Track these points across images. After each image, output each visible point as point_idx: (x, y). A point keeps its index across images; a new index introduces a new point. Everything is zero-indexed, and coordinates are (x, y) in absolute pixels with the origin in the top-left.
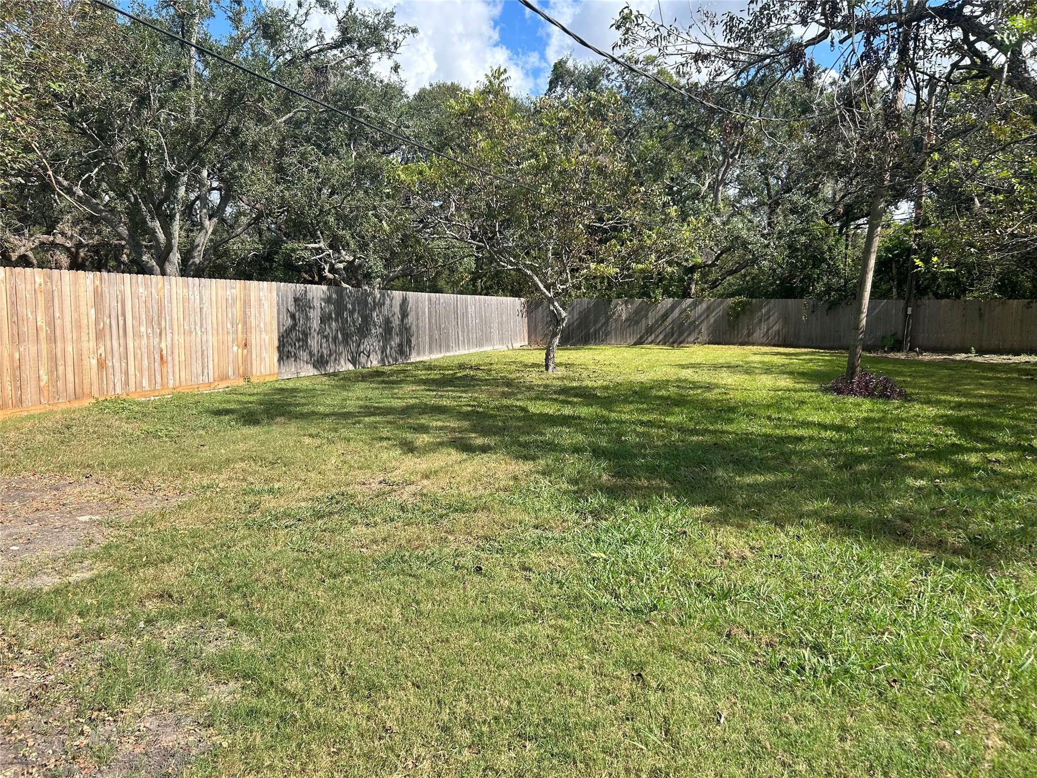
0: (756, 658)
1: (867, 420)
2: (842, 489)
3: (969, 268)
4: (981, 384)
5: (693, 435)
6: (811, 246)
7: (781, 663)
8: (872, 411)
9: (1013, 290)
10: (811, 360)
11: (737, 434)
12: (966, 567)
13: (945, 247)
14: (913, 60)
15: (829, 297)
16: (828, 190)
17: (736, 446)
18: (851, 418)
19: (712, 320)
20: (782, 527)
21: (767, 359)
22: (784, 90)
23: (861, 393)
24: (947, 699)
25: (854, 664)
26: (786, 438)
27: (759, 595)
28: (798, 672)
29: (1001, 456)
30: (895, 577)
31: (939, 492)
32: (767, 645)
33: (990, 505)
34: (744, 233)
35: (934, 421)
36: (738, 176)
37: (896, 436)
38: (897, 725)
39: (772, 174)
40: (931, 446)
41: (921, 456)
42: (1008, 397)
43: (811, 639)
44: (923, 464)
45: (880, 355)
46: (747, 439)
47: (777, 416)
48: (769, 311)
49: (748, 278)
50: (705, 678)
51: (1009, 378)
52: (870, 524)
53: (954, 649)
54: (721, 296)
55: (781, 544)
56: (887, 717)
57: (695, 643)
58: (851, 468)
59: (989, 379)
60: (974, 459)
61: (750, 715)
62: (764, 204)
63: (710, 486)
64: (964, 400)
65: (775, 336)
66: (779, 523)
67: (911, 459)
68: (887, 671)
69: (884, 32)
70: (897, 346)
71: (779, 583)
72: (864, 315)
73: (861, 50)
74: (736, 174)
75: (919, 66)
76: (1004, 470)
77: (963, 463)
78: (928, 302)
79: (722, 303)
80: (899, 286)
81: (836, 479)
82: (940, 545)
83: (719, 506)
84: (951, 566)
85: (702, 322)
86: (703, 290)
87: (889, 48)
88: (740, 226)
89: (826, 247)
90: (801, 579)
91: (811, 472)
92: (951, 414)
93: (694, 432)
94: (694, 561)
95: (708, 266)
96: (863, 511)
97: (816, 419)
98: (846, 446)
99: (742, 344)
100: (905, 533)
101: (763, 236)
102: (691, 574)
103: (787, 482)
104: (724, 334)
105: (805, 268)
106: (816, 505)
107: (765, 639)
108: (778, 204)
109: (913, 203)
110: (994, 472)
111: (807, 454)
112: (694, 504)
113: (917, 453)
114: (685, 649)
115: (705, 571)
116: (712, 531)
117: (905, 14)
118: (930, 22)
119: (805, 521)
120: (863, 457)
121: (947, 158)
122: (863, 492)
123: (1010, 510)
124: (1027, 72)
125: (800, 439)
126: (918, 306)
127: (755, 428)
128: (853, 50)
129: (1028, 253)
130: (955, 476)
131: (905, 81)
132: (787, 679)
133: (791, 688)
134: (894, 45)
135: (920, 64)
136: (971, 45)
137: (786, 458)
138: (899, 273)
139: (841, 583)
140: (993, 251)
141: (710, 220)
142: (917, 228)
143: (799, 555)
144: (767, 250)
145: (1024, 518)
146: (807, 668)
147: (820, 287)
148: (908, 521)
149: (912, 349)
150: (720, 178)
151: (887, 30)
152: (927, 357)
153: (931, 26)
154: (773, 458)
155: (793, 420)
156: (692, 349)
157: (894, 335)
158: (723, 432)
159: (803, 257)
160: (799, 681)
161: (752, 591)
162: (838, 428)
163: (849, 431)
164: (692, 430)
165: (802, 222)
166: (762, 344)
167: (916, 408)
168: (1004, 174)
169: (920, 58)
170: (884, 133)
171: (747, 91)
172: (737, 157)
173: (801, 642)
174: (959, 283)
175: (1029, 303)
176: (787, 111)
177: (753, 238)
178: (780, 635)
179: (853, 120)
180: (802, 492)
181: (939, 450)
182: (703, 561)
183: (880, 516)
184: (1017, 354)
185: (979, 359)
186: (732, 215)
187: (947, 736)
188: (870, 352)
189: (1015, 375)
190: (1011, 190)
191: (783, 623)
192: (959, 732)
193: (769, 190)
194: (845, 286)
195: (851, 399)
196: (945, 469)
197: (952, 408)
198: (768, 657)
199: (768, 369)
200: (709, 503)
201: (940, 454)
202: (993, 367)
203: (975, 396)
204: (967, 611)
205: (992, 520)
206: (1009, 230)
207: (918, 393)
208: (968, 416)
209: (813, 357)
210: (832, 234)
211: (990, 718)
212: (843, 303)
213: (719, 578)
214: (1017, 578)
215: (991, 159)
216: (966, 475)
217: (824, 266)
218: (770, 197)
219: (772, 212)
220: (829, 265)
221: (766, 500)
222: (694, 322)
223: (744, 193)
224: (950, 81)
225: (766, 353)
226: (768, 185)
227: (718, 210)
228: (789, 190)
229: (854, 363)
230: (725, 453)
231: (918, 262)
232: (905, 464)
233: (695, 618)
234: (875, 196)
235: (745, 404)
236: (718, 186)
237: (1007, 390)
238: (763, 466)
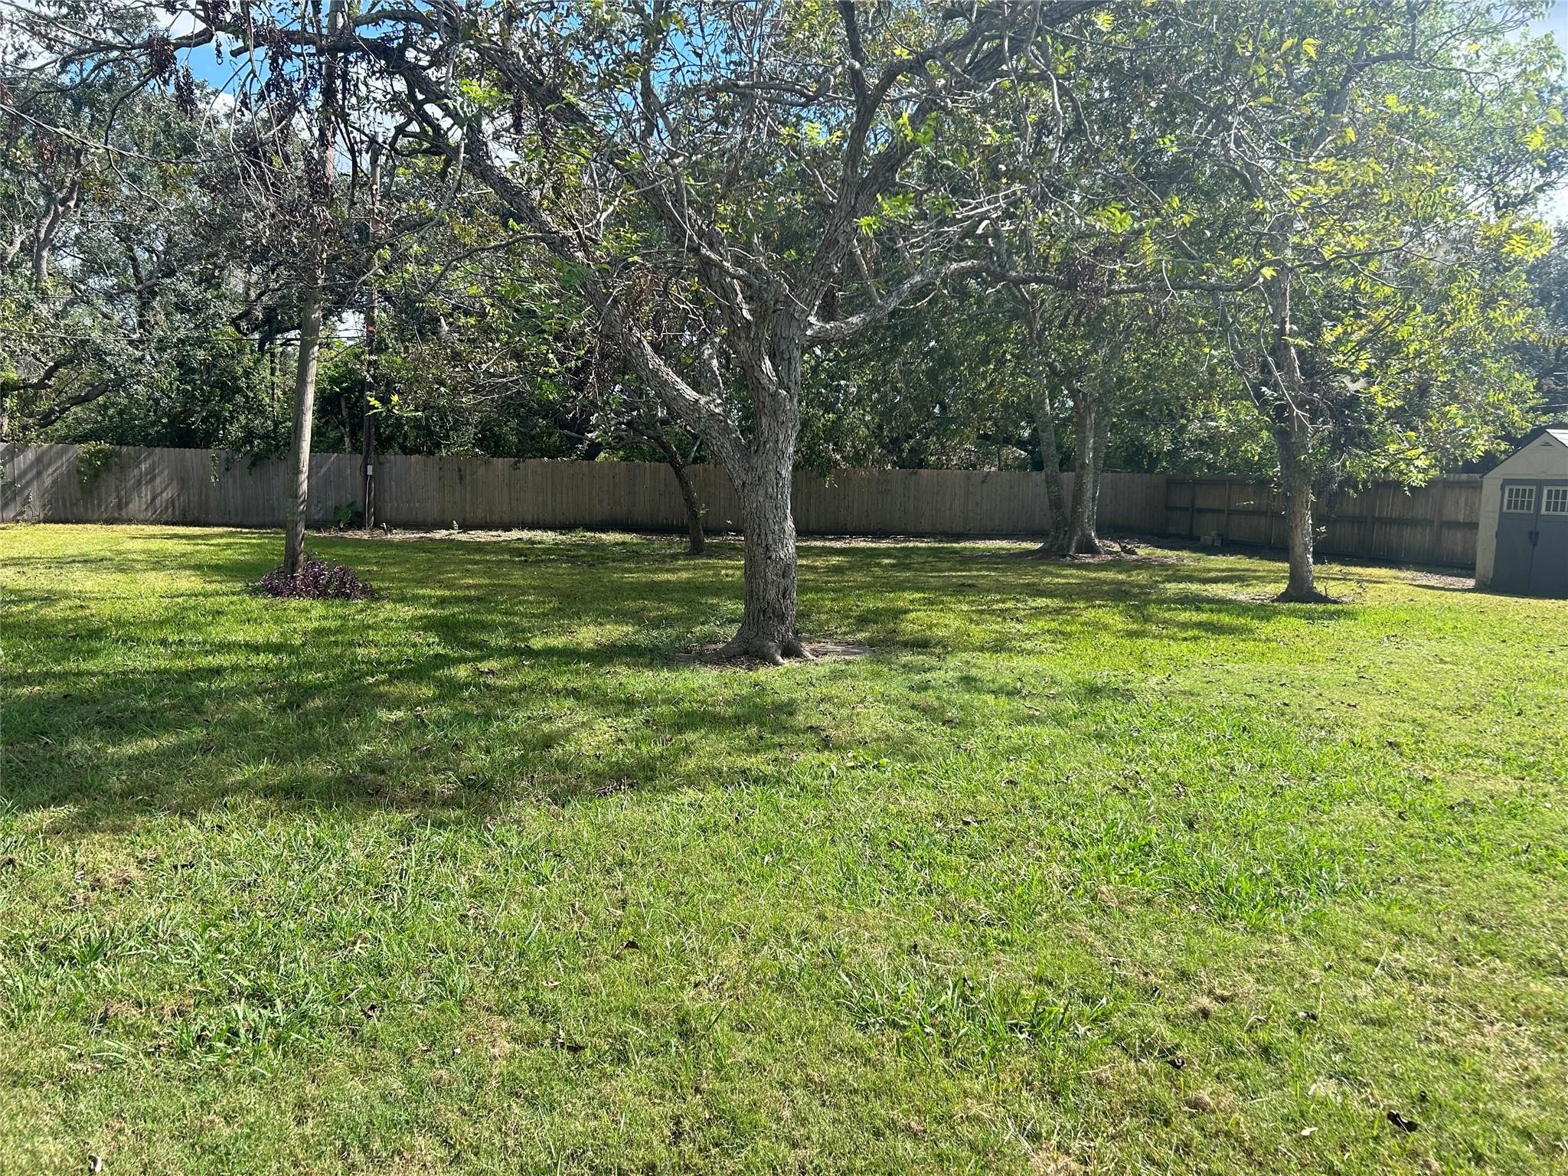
0: (155, 1042)
1: (320, 632)
2: (286, 740)
3: (442, 414)
4: (468, 571)
5: (22, 685)
6: (215, 366)
7: (199, 1037)
8: (325, 618)
9: (497, 446)
10: (229, 546)
11: (108, 675)
12: (458, 822)
13: (409, 383)
14: (343, 107)
15: (252, 447)
16: (236, 280)
17: (105, 695)
18: (295, 631)
19: (48, 481)
20: (192, 817)
21: (154, 545)
22: (148, 108)
23: (308, 593)
24: (442, 1011)
25: (314, 1001)
26: (193, 672)
27: (156, 936)
28: (228, 1042)
29: (493, 664)
30: (367, 856)
31: (421, 724)
32: (174, 1015)
33: (484, 732)
34: (96, 335)
35: (411, 625)
36: (78, 237)
37: (360, 651)
38: (378, 1070)
39: (140, 243)
40: (409, 661)
41: (396, 676)
42: (500, 585)
43: (246, 983)
44: (399, 689)
45: (333, 534)
46: (126, 682)
47: (176, 638)
48: (153, 468)
49: (111, 412)
50: (61, 1105)
51: (501, 561)
52: (329, 787)
53: (448, 938)
54: (62, 440)
55: (191, 844)
56: (364, 1064)
57: (40, 1051)
58: (298, 706)
59: (476, 563)
60: (462, 672)
61: (149, 1141)
62: (131, 290)
63: (59, 770)
64: (447, 593)
65: (166, 508)
66: (187, 812)
67: (383, 682)
68: (362, 996)
69: (298, 55)
70: (357, 522)
71: (191, 907)
72: (304, 477)
73: (266, 75)
74: (72, 234)
75: (351, 118)
76: (499, 683)
77: (450, 680)
78: (394, 460)
79: (64, 451)
80: (353, 434)
81: (276, 726)
82: (425, 797)
83: (77, 801)
84: (441, 825)
85: (28, 484)
86: (25, 428)
87: (306, 81)
88: (88, 322)
89: (240, 371)
90: (227, 892)
91: (237, 721)
92: (433, 615)
93: (24, 679)
94: (33, 908)
95: (31, 386)
96: (319, 769)
97: (240, 637)
98: (290, 674)
99: (110, 521)
100: (378, 791)
101: (131, 343)
102: (27, 933)
103: (198, 742)
104: (72, 505)
105: (209, 401)
106: (247, 772)
107: (170, 1005)
108: (154, 294)
109: (362, 316)
110: (487, 686)
111: (232, 694)
112: (27, 807)
113: (391, 673)
114: (20, 1067)
115: (57, 920)
116: (67, 849)
117: (327, 37)
118: (362, 58)
119: (229, 799)
120: (316, 687)
121: (401, 258)
122: (317, 741)
123: (508, 735)
124: (490, 158)
125: (218, 671)
126: (381, 464)
127: (140, 661)
128: (253, 71)
129: (510, 397)
130: (440, 699)
131: (334, 135)
132: (211, 1058)
133: (217, 1072)
134: (314, 79)
135: (354, 116)
136: (419, 105)
137: (194, 706)
138: (351, 416)
139: (291, 883)
140: (467, 392)
141: (28, 307)
142: (371, 353)
143: (223, 856)
144: (140, 366)
145: (524, 742)
146: (242, 1031)
147: (235, 431)
148: (382, 772)
149: (377, 525)
150: (42, 235)
151: (301, 55)
152: (398, 536)
153: (364, 65)
154: (174, 707)
155: (205, 642)
156: (13, 532)
157: (353, 503)
158: (79, 674)
159: (204, 382)
160: (229, 1056)
161: (144, 934)
162: (276, 649)
163: (293, 651)
164: (18, 678)
165: (197, 327)
166: (144, 522)
167: (387, 610)
168: (473, 290)
169: (352, 107)
170: (310, 207)
171: (82, 96)
172: (72, 204)
173: (231, 992)
174: (430, 433)
175: (516, 463)
176: (158, 144)
177: (114, 344)
178: (195, 993)
179: (261, 178)
180: (224, 756)
181: (420, 665)
182: (51, 903)
183: (343, 772)
184: (507, 529)
185: (464, 537)
186: (71, 303)
187: (445, 1062)
188: (319, 531)
189: (507, 557)
190: (483, 314)
191: (201, 972)
192: (458, 1051)
193: (136, 268)
194: (274, 430)
195: (294, 603)
196: (428, 691)
197: (434, 606)
198: (176, 1034)
199: (158, 563)
200: (57, 800)
201: (418, 671)
202: (480, 548)
203: (461, 587)
204: (463, 880)
205: (488, 752)
206: (484, 367)
207: (388, 588)
208: (454, 615)
209: (231, 540)
210: (248, 350)
211: (496, 1018)
212: (273, 457)
213: (81, 927)
214: (518, 822)
215: (456, 268)
216: (454, 696)
217: (239, 399)
218: (139, 281)
219: (144, 306)
220: (247, 397)
221: (163, 777)
222: (13, 483)
223: (93, 266)
224: (396, 151)
225: (153, 537)
226: (134, 259)
227: (44, 292)
228: (171, 273)
229: (294, 549)
230: (84, 709)
231: (373, 402)
232: (376, 689)
233: (39, 1007)
234: (307, 299)
235: (119, 623)
236: (40, 250)
237: (498, 577)
238: (155, 723)
